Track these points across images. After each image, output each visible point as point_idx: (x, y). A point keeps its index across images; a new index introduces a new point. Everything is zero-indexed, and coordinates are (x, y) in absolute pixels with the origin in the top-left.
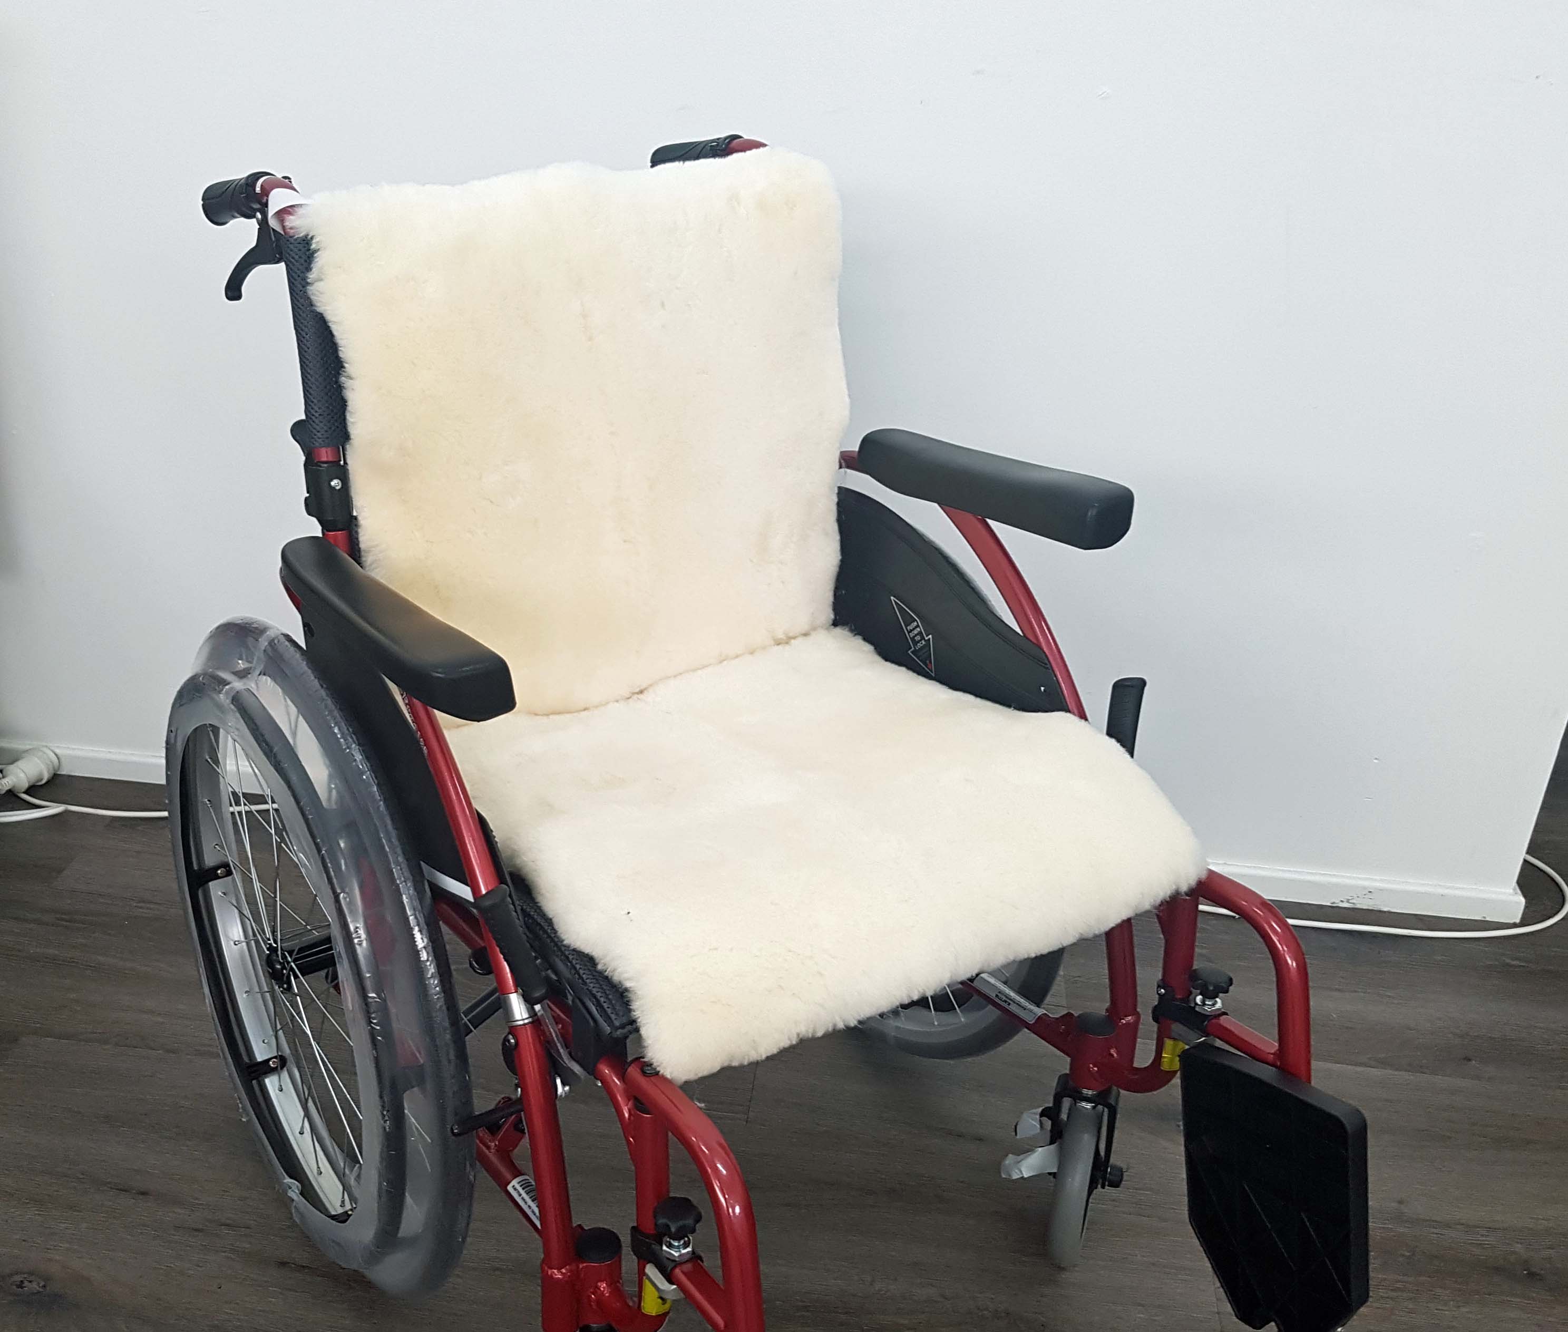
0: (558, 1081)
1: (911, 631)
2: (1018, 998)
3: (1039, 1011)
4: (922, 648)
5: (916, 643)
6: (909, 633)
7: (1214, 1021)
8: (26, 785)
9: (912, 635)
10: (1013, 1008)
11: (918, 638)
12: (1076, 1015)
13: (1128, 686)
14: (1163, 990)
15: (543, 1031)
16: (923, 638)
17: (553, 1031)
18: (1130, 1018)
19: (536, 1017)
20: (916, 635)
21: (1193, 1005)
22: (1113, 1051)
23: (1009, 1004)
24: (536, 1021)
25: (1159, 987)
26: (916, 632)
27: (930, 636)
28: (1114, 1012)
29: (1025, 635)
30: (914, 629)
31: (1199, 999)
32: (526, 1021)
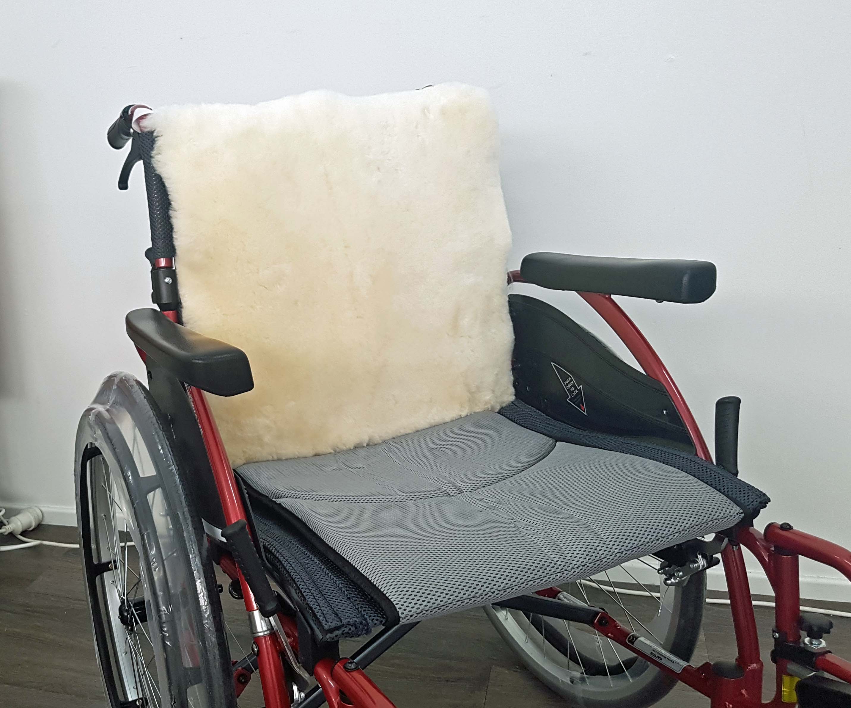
0: (295, 688)
1: (567, 384)
2: (668, 654)
3: (684, 664)
4: (576, 396)
5: (571, 393)
6: (566, 386)
7: (820, 658)
8: (20, 530)
9: (568, 387)
10: (664, 662)
11: (572, 389)
12: (712, 664)
13: (727, 402)
14: (777, 635)
15: (278, 642)
16: (576, 388)
17: (285, 641)
18: (755, 665)
19: (273, 631)
20: (571, 387)
21: (802, 645)
22: (743, 691)
23: (661, 659)
24: (273, 634)
25: (774, 631)
26: (571, 384)
27: (581, 386)
28: (742, 661)
29: (648, 375)
30: (569, 383)
31: (807, 640)
32: (266, 633)
